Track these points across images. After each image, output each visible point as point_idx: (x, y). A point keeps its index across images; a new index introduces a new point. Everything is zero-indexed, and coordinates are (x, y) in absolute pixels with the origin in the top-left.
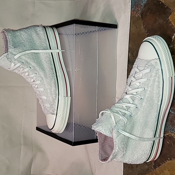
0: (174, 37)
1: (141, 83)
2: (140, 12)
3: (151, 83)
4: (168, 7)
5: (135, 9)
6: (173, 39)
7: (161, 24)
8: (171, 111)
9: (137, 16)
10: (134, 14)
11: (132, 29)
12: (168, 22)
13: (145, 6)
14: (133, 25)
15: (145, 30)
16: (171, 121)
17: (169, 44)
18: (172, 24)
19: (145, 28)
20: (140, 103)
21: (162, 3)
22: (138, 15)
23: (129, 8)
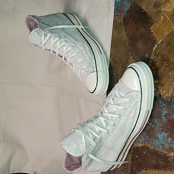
0: (155, 48)
1: (118, 110)
2: (122, 17)
3: (128, 112)
4: (150, 17)
5: (117, 14)
6: (154, 50)
7: (143, 33)
8: (149, 122)
9: (119, 21)
10: (116, 19)
11: (114, 34)
12: (150, 33)
13: (128, 12)
14: (116, 30)
15: (127, 37)
16: (149, 132)
17: (150, 55)
18: (153, 35)
19: (127, 35)
20: (113, 129)
21: (145, 11)
22: (121, 20)
23: (112, 13)
